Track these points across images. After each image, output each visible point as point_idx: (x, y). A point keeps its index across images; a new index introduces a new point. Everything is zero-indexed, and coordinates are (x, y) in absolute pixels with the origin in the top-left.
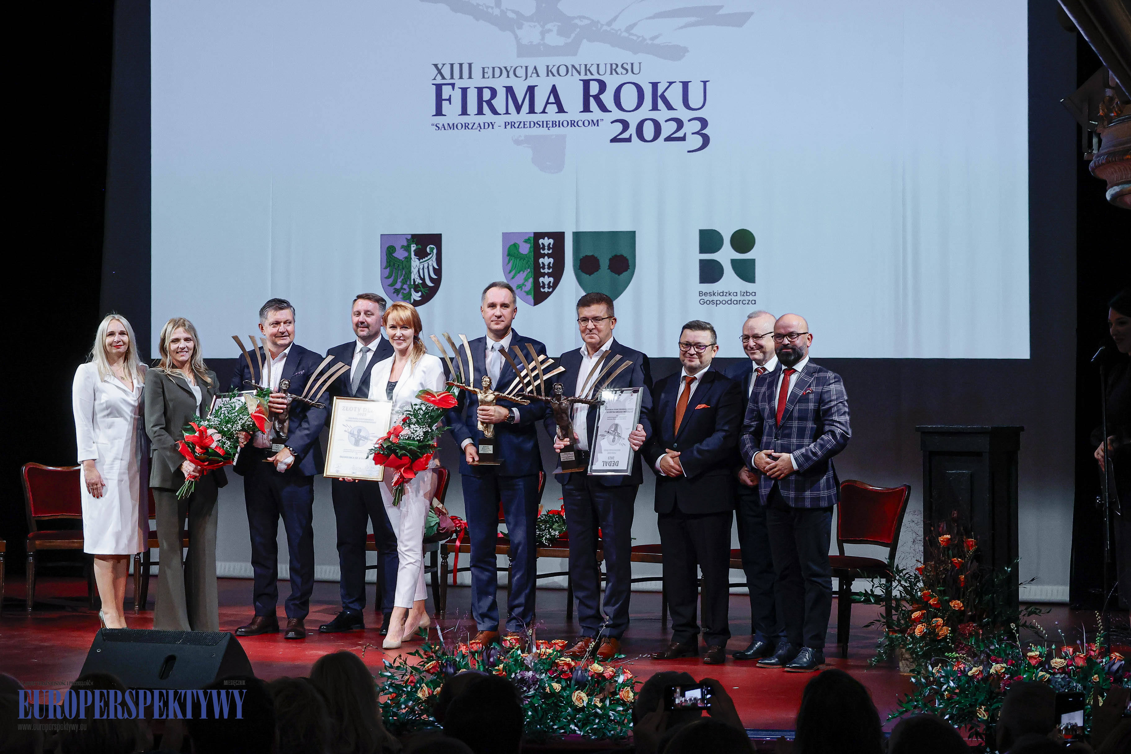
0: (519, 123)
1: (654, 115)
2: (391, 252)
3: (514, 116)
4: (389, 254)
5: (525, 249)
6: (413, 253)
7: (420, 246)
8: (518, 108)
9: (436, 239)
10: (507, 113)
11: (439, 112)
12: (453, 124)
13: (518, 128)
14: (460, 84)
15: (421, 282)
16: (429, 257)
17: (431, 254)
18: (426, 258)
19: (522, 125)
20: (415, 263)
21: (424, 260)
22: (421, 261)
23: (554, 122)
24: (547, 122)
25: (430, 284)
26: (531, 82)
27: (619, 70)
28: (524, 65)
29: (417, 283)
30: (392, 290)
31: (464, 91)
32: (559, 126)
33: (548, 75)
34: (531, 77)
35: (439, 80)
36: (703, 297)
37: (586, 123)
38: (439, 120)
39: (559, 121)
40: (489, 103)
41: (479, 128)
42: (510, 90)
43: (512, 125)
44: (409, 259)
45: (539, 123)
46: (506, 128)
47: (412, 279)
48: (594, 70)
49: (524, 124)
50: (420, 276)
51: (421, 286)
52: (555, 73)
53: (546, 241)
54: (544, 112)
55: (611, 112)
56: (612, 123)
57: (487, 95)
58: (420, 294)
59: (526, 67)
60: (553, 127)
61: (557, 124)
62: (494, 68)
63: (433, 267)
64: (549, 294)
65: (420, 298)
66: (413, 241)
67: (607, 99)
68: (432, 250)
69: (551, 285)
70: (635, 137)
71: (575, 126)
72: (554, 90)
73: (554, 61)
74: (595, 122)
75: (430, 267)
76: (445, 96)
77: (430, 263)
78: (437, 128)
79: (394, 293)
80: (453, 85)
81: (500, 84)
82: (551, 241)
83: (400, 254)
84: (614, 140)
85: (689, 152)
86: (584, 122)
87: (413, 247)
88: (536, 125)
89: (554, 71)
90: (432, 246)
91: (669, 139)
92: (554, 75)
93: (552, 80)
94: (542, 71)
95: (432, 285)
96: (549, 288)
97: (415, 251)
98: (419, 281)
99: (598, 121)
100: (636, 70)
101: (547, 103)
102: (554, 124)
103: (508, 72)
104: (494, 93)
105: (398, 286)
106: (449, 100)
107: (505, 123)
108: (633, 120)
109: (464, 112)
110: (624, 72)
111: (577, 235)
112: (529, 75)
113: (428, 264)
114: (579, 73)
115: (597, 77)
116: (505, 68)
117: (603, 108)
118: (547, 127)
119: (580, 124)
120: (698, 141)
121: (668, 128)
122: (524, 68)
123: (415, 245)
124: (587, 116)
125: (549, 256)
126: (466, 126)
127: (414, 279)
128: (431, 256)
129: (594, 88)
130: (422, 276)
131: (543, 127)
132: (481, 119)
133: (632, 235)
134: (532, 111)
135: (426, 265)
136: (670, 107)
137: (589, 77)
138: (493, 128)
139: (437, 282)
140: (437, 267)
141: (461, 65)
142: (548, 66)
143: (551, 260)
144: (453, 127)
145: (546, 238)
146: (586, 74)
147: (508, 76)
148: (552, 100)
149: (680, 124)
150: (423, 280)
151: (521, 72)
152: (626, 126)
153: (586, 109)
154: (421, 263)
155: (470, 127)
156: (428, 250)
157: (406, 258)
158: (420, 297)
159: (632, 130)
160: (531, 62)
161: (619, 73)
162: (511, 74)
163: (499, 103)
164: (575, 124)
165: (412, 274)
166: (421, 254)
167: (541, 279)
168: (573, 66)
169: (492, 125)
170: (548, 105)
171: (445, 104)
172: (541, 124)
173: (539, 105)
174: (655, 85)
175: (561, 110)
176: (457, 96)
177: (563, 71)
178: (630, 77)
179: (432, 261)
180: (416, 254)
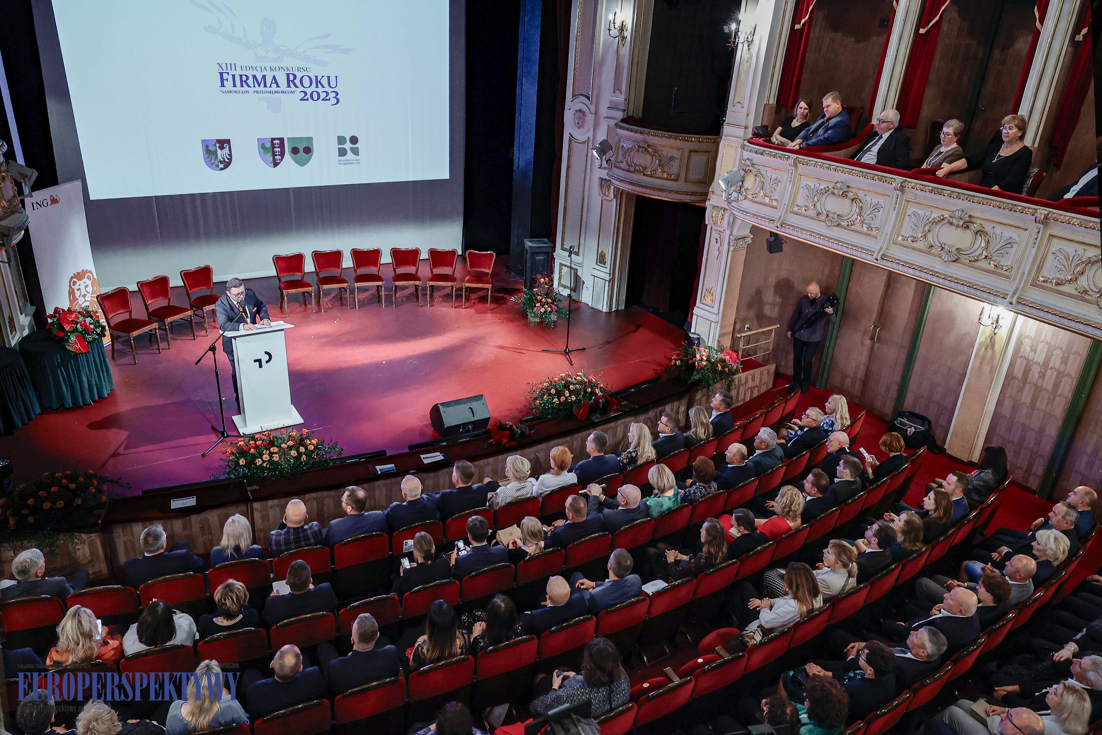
1: (317, 89)
3: (257, 88)
4: (207, 148)
5: (268, 144)
7: (221, 144)
8: (259, 85)
9: (228, 142)
10: (254, 87)
11: (223, 85)
14: (231, 73)
16: (225, 149)
19: (261, 92)
20: (219, 152)
21: (223, 150)
24: (272, 91)
26: (264, 73)
27: (301, 70)
28: (260, 66)
30: (209, 163)
31: (234, 76)
32: (278, 93)
33: (271, 71)
34: (263, 71)
35: (221, 71)
36: (340, 162)
38: (223, 89)
39: (277, 91)
40: (245, 82)
41: (242, 93)
42: (254, 77)
43: (257, 92)
44: (216, 150)
46: (254, 93)
48: (290, 69)
51: (223, 161)
53: (276, 142)
54: (270, 87)
55: (299, 88)
56: (300, 92)
57: (244, 78)
62: (246, 66)
63: (228, 153)
64: (280, 163)
66: (217, 142)
67: (297, 82)
69: (280, 159)
70: (309, 99)
72: (274, 77)
73: (273, 65)
74: (293, 92)
75: (226, 153)
76: (225, 78)
78: (223, 93)
79: (211, 164)
80: (228, 73)
81: (250, 74)
82: (279, 141)
83: (212, 148)
84: (301, 100)
85: (332, 105)
86: (288, 92)
87: (218, 145)
88: (268, 92)
89: (274, 69)
90: (226, 144)
91: (323, 100)
92: (273, 71)
93: (272, 74)
94: (268, 69)
95: (228, 161)
96: (279, 161)
98: (222, 159)
100: (308, 70)
102: (275, 92)
103: (253, 68)
104: (247, 77)
105: (212, 161)
106: (227, 80)
107: (254, 91)
108: (309, 91)
109: (235, 86)
110: (304, 70)
111: (290, 139)
114: (284, 70)
115: (292, 72)
116: (251, 67)
117: (296, 86)
118: (272, 93)
120: (335, 101)
121: (323, 95)
124: (289, 89)
125: (278, 147)
126: (236, 92)
127: (220, 159)
129: (291, 77)
130: (223, 157)
132: (242, 89)
133: (311, 139)
134: (265, 86)
135: (224, 153)
136: (323, 86)
137: (289, 72)
139: (230, 160)
140: (230, 153)
141: (231, 64)
142: (270, 67)
143: (279, 149)
144: (230, 92)
145: (276, 140)
146: (287, 71)
147: (253, 70)
148: (274, 82)
149: (327, 93)
150: (224, 159)
151: (259, 69)
152: (305, 93)
153: (289, 86)
154: (222, 152)
155: (238, 92)
156: (225, 146)
158: (223, 166)
159: (308, 96)
160: (263, 64)
163: (250, 82)
164: (284, 92)
165: (218, 156)
166: (222, 148)
167: (276, 157)
168: (281, 67)
169: (247, 92)
170: (272, 84)
171: (225, 82)
172: (270, 92)
173: (268, 84)
174: (316, 77)
175: (278, 86)
176: (230, 78)
177: (277, 69)
178: (306, 73)
179: (226, 151)
180: (219, 147)
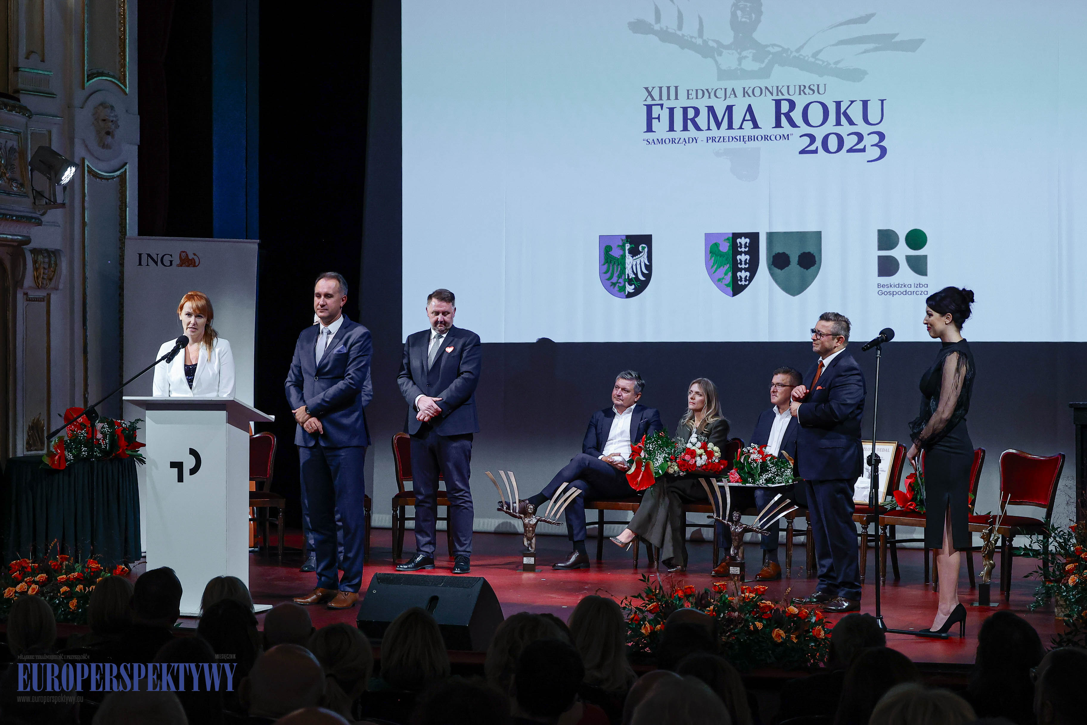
0: (719, 138)
1: (838, 130)
2: (609, 251)
3: (714, 132)
4: (606, 253)
5: (725, 247)
6: (627, 252)
7: (633, 246)
8: (718, 125)
9: (647, 240)
10: (709, 129)
11: (649, 129)
12: (662, 139)
13: (718, 142)
14: (667, 104)
15: (634, 276)
16: (641, 255)
17: (642, 252)
18: (639, 256)
19: (722, 139)
20: (629, 260)
21: (637, 257)
22: (634, 258)
23: (750, 137)
24: (743, 136)
25: (642, 278)
26: (729, 102)
27: (807, 90)
28: (723, 87)
29: (630, 278)
30: (609, 283)
31: (671, 110)
32: (754, 140)
33: (744, 96)
34: (730, 97)
35: (649, 102)
36: (881, 289)
37: (778, 138)
38: (650, 136)
39: (754, 136)
40: (693, 121)
41: (685, 142)
42: (711, 109)
43: (713, 139)
44: (624, 257)
45: (736, 137)
46: (707, 142)
47: (627, 273)
48: (784, 91)
49: (724, 139)
50: (633, 271)
51: (633, 279)
52: (751, 94)
53: (743, 241)
54: (741, 128)
55: (800, 127)
56: (801, 137)
57: (691, 113)
58: (633, 287)
59: (726, 89)
60: (749, 141)
61: (753, 138)
62: (697, 90)
63: (645, 263)
64: (746, 286)
65: (634, 291)
66: (627, 241)
67: (797, 115)
68: (643, 248)
69: (748, 278)
70: (820, 149)
71: (768, 140)
72: (750, 109)
73: (750, 83)
74: (786, 136)
75: (641, 263)
76: (655, 115)
77: (642, 261)
78: (648, 143)
79: (611, 286)
80: (662, 106)
81: (702, 105)
82: (748, 240)
83: (616, 253)
84: (803, 152)
85: (868, 161)
86: (776, 136)
87: (628, 246)
88: (734, 139)
89: (750, 92)
90: (644, 245)
91: (850, 150)
92: (749, 96)
93: (748, 100)
94: (739, 93)
95: (644, 279)
96: (745, 281)
97: (628, 249)
98: (632, 276)
99: (788, 135)
100: (821, 91)
101: (744, 120)
102: (750, 138)
103: (709, 94)
104: (697, 112)
105: (614, 280)
106: (658, 118)
107: (707, 138)
108: (819, 134)
109: (671, 129)
110: (811, 92)
111: (771, 236)
112: (728, 95)
113: (640, 261)
114: (772, 94)
115: (787, 97)
116: (707, 90)
117: (793, 124)
118: (743, 141)
119: (773, 138)
120: (877, 152)
121: (850, 142)
122: (723, 90)
123: (629, 245)
124: (779, 131)
125: (746, 253)
126: (673, 141)
127: (628, 274)
128: (642, 254)
129: (785, 107)
130: (635, 271)
131: (740, 141)
132: (686, 135)
133: (818, 235)
134: (730, 127)
135: (638, 262)
136: (851, 123)
137: (780, 97)
138: (696, 142)
139: (648, 277)
140: (648, 264)
141: (668, 88)
142: (744, 88)
143: (748, 257)
144: (662, 141)
145: (743, 238)
146: (778, 95)
147: (710, 97)
148: (748, 117)
149: (860, 137)
150: (636, 274)
151: (720, 94)
152: (813, 139)
153: (778, 125)
154: (634, 260)
155: (676, 141)
156: (640, 249)
157: (622, 256)
158: (633, 289)
159: (818, 143)
160: (729, 85)
161: (807, 93)
162: (712, 94)
163: (702, 120)
164: (768, 138)
165: (626, 270)
166: (635, 252)
167: (739, 274)
168: (766, 88)
169: (695, 140)
170: (745, 122)
171: (655, 122)
172: (738, 138)
173: (737, 122)
174: (838, 104)
175: (756, 126)
176: (665, 115)
177: (757, 92)
178: (816, 97)
179: (643, 258)
180: (630, 252)
